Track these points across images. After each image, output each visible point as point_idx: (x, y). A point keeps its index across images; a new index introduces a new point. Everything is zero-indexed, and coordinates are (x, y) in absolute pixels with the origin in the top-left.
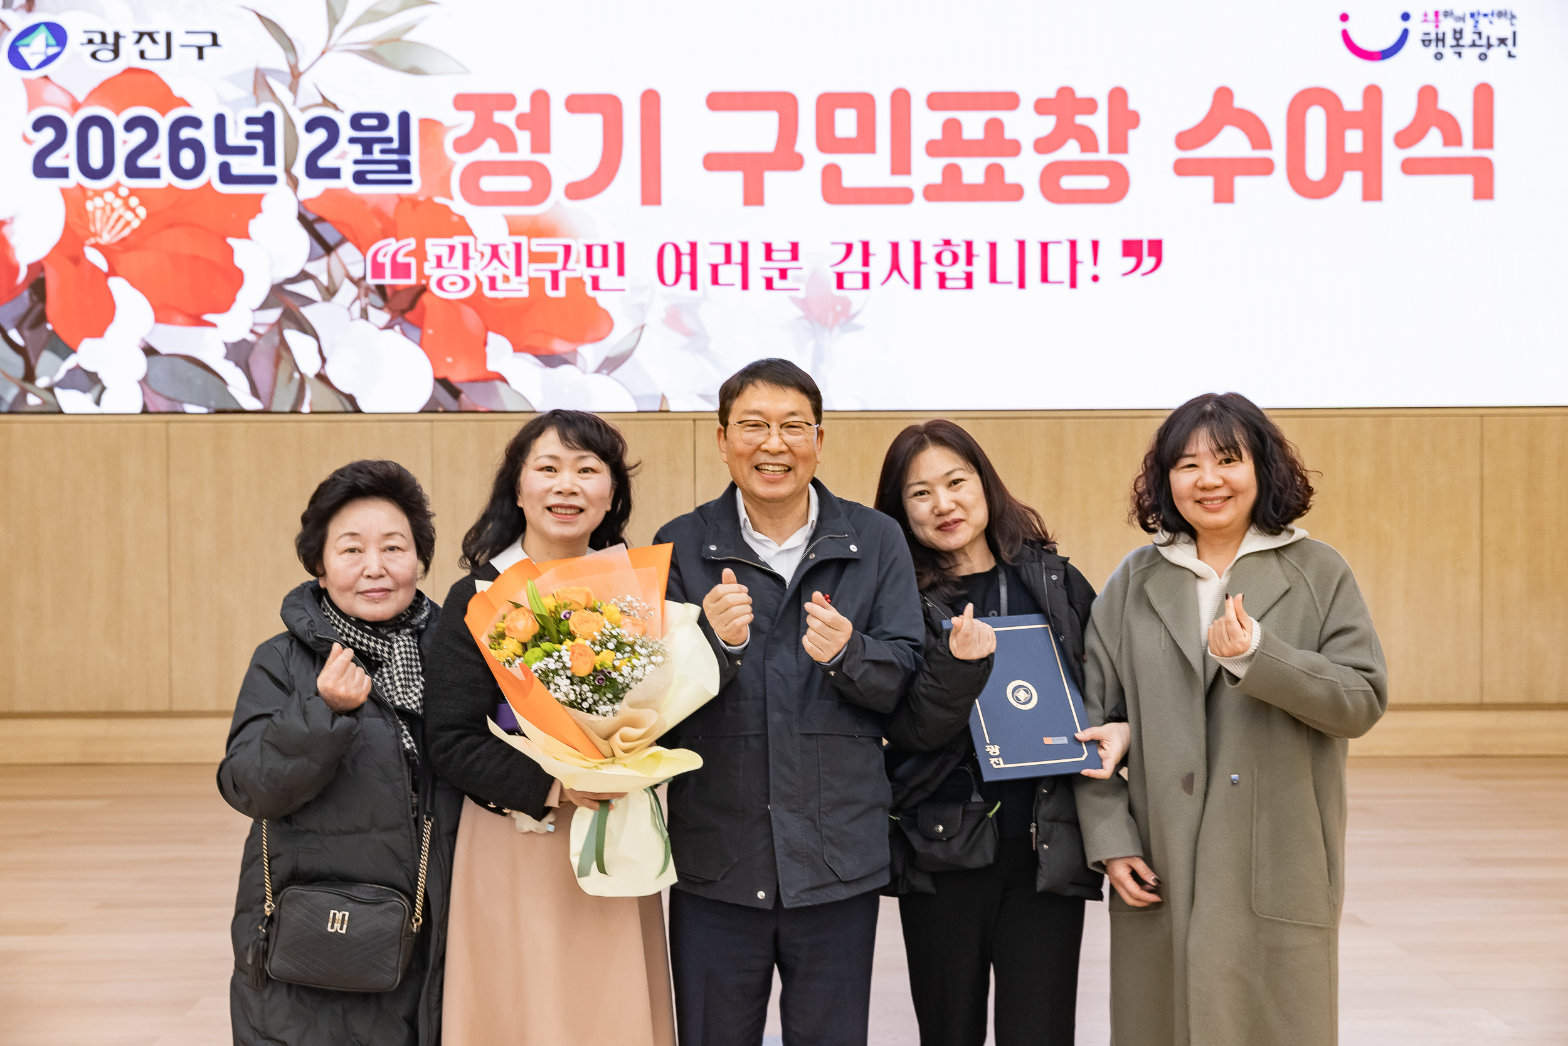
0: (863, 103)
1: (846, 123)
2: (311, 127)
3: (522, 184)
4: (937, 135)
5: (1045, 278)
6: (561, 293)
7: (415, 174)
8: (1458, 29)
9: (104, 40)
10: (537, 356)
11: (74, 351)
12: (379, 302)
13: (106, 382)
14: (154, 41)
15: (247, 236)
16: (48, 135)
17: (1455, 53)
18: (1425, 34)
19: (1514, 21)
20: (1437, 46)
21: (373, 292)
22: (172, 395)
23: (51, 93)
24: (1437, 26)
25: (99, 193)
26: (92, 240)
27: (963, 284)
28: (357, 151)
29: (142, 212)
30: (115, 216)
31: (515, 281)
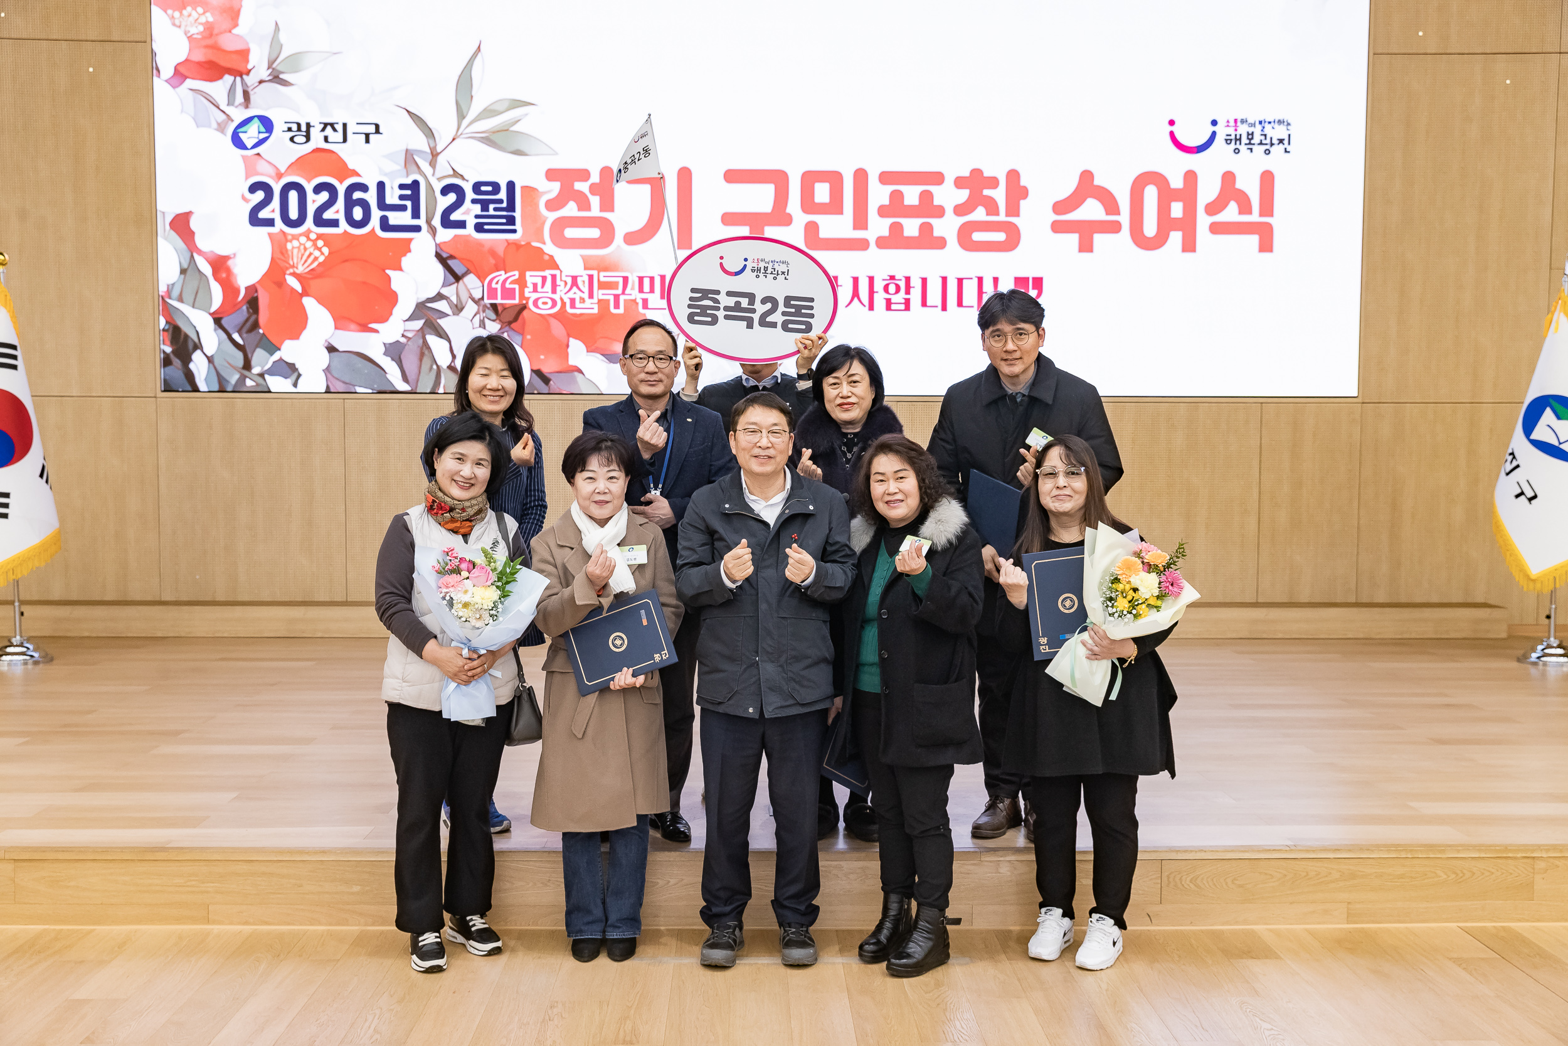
0: (834, 179)
1: (822, 192)
2: (445, 191)
3: (594, 233)
4: (887, 202)
5: (960, 304)
6: (621, 311)
7: (518, 226)
8: (1250, 133)
9: (299, 129)
10: (602, 355)
11: (280, 350)
12: (493, 316)
13: (301, 372)
14: (335, 130)
15: (401, 269)
16: (260, 195)
17: (1248, 149)
18: (1227, 135)
19: (1289, 127)
20: (1236, 144)
21: (488, 309)
22: (347, 381)
23: (262, 166)
24: (1236, 130)
25: (296, 237)
26: (291, 271)
27: (902, 307)
28: (477, 209)
29: (326, 250)
30: (307, 253)
31: (588, 302)
